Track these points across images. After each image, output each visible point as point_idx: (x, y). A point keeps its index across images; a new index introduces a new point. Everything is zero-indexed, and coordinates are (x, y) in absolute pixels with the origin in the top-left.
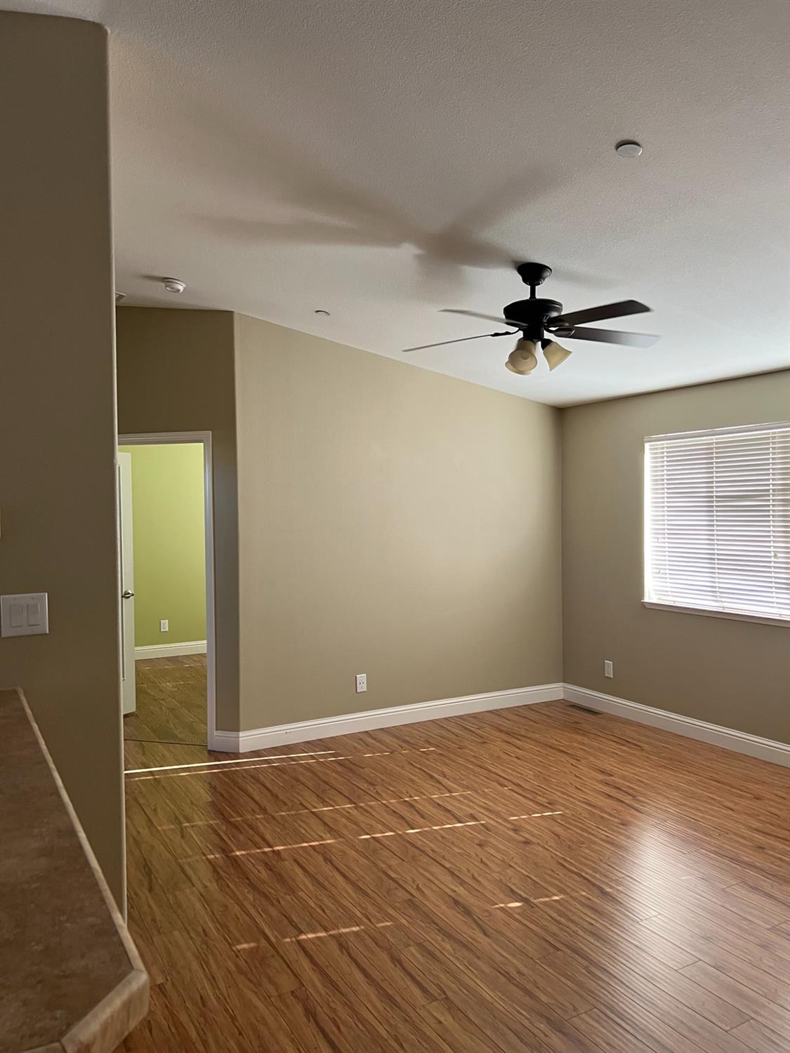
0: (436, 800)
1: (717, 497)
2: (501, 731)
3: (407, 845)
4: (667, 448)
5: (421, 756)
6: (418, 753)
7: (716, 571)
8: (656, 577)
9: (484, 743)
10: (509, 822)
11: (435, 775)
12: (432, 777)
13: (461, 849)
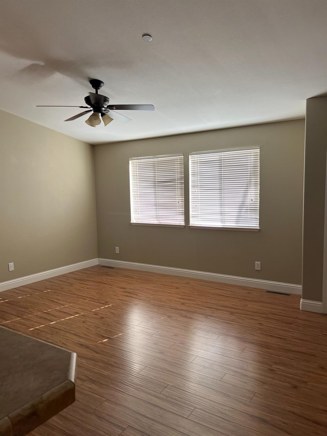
0: (58, 309)
1: (157, 182)
2: (77, 280)
3: (52, 329)
4: (138, 163)
5: (45, 294)
6: (43, 293)
7: (158, 209)
8: (135, 213)
9: (72, 285)
10: (93, 312)
11: (55, 300)
12: (53, 301)
13: (76, 325)
